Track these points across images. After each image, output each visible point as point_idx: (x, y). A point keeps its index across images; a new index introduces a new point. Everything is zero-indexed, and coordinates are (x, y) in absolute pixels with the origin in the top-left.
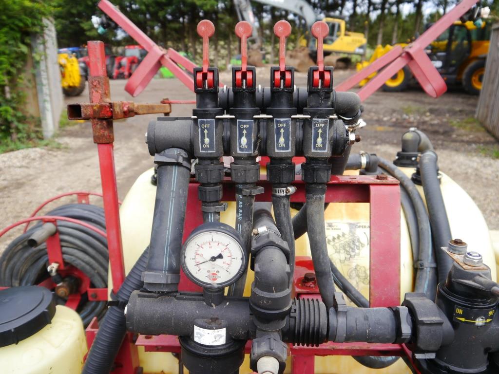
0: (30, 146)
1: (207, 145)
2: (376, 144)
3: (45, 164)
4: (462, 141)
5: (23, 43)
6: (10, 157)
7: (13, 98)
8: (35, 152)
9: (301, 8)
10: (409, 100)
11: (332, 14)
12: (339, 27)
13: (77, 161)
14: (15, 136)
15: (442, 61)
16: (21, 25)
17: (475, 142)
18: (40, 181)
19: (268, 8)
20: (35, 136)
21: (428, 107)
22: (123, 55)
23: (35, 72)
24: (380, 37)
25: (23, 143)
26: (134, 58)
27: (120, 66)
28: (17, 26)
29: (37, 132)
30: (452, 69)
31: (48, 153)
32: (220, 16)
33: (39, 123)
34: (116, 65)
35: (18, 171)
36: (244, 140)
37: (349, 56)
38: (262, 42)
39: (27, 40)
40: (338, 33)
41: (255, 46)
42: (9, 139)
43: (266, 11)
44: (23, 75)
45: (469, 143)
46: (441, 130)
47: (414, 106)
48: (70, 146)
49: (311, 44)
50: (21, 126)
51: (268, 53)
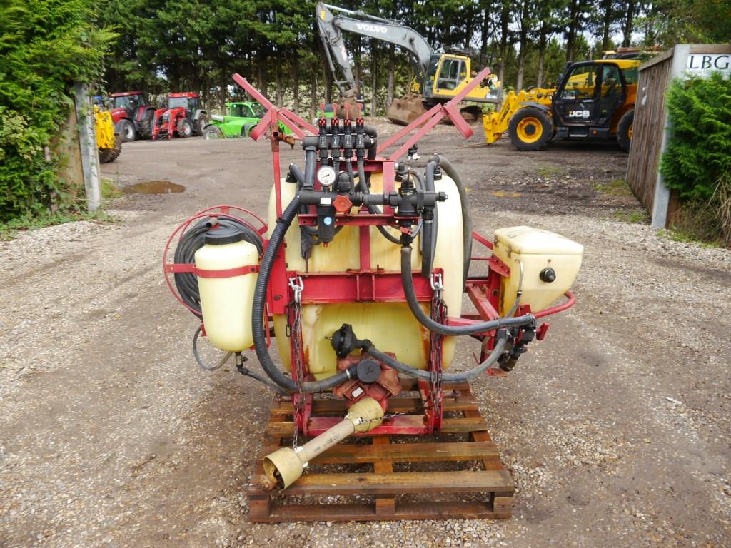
0: (76, 218)
1: (323, 144)
2: (495, 210)
3: (99, 237)
4: (601, 206)
5: (67, 94)
6: (55, 230)
7: (54, 161)
8: (84, 225)
9: (411, 41)
10: (546, 160)
11: (454, 47)
12: (464, 64)
13: (137, 234)
14: (54, 207)
15: (589, 110)
16: (68, 73)
17: (614, 207)
18: (100, 254)
19: (367, 39)
20: (78, 209)
21: (569, 168)
22: (165, 106)
23: (80, 128)
24: (520, 77)
25: (64, 215)
26: (181, 109)
27: (161, 122)
28: (63, 75)
29: (81, 202)
30: (602, 120)
31: (99, 227)
32: (301, 52)
33: (82, 192)
34: (155, 121)
35: (70, 244)
36: (335, 142)
37: (480, 105)
38: (360, 86)
39: (72, 91)
40: (462, 74)
41: (350, 93)
42: (48, 211)
43: (364, 45)
44: (65, 133)
45: (608, 207)
46: (580, 195)
47: (552, 167)
48: (123, 219)
49: (426, 88)
50: (63, 196)
51: (368, 102)
